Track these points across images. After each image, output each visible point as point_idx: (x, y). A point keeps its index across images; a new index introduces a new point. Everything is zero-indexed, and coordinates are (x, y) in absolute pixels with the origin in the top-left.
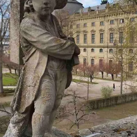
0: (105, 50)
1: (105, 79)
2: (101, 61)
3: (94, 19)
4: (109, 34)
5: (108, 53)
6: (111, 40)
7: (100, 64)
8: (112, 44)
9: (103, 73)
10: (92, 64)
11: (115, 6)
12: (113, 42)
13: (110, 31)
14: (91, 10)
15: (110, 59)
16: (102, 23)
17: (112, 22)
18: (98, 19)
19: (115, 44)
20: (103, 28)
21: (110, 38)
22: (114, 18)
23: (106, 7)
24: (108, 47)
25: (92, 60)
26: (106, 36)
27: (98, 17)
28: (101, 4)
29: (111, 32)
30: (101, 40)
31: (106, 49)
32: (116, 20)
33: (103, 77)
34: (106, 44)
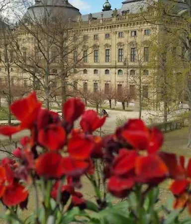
0: (112, 71)
1: (114, 109)
2: (107, 85)
3: (97, 30)
4: (117, 50)
5: (116, 75)
6: (120, 58)
7: (105, 89)
8: (122, 64)
9: (110, 101)
10: (95, 89)
11: (124, 14)
12: (123, 61)
13: (118, 46)
14: (92, 18)
15: (118, 83)
16: (107, 36)
17: (120, 35)
18: (103, 30)
19: (125, 64)
20: (109, 42)
21: (119, 56)
22: (123, 30)
23: (112, 15)
24: (116, 67)
25: (95, 84)
26: (114, 53)
27: (102, 28)
28: (103, 10)
29: (120, 47)
30: (107, 58)
31: (114, 69)
32: (125, 31)
33: (110, 106)
34: (113, 64)
